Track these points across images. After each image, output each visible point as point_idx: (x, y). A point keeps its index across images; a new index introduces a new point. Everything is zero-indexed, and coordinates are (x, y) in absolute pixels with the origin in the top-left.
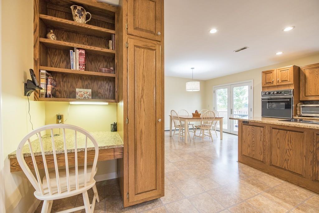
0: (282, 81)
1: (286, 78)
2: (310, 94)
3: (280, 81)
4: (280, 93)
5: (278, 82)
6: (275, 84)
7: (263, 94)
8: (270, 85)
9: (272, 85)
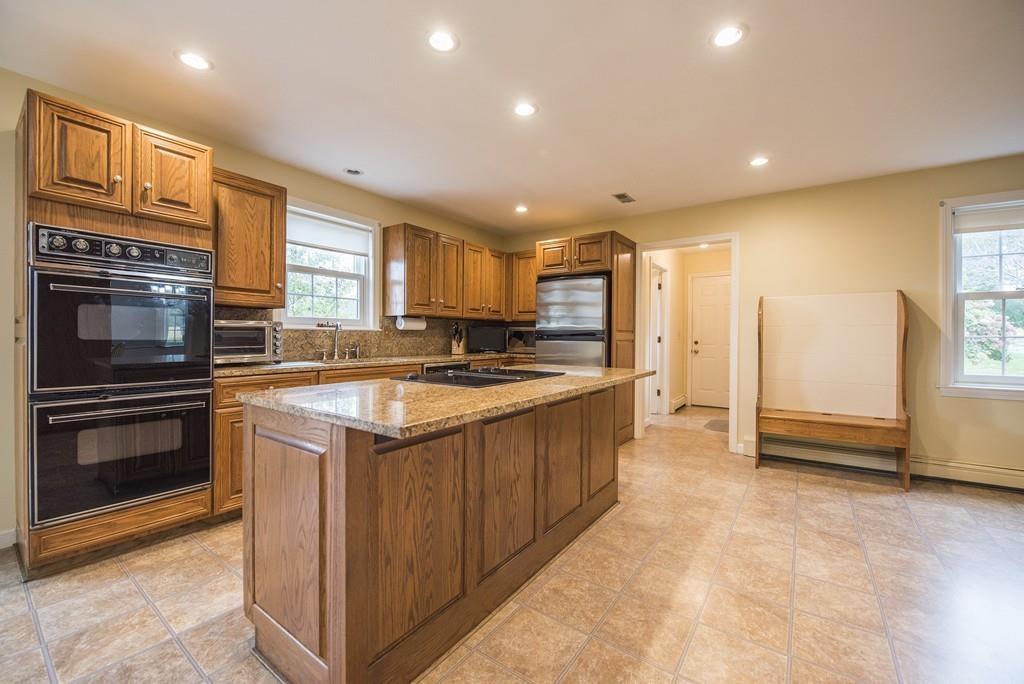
0: (162, 200)
1: (182, 191)
2: (232, 281)
3: (153, 197)
4: (162, 259)
5: (144, 198)
6: (122, 200)
7: (43, 242)
8: (89, 195)
9: (103, 200)
